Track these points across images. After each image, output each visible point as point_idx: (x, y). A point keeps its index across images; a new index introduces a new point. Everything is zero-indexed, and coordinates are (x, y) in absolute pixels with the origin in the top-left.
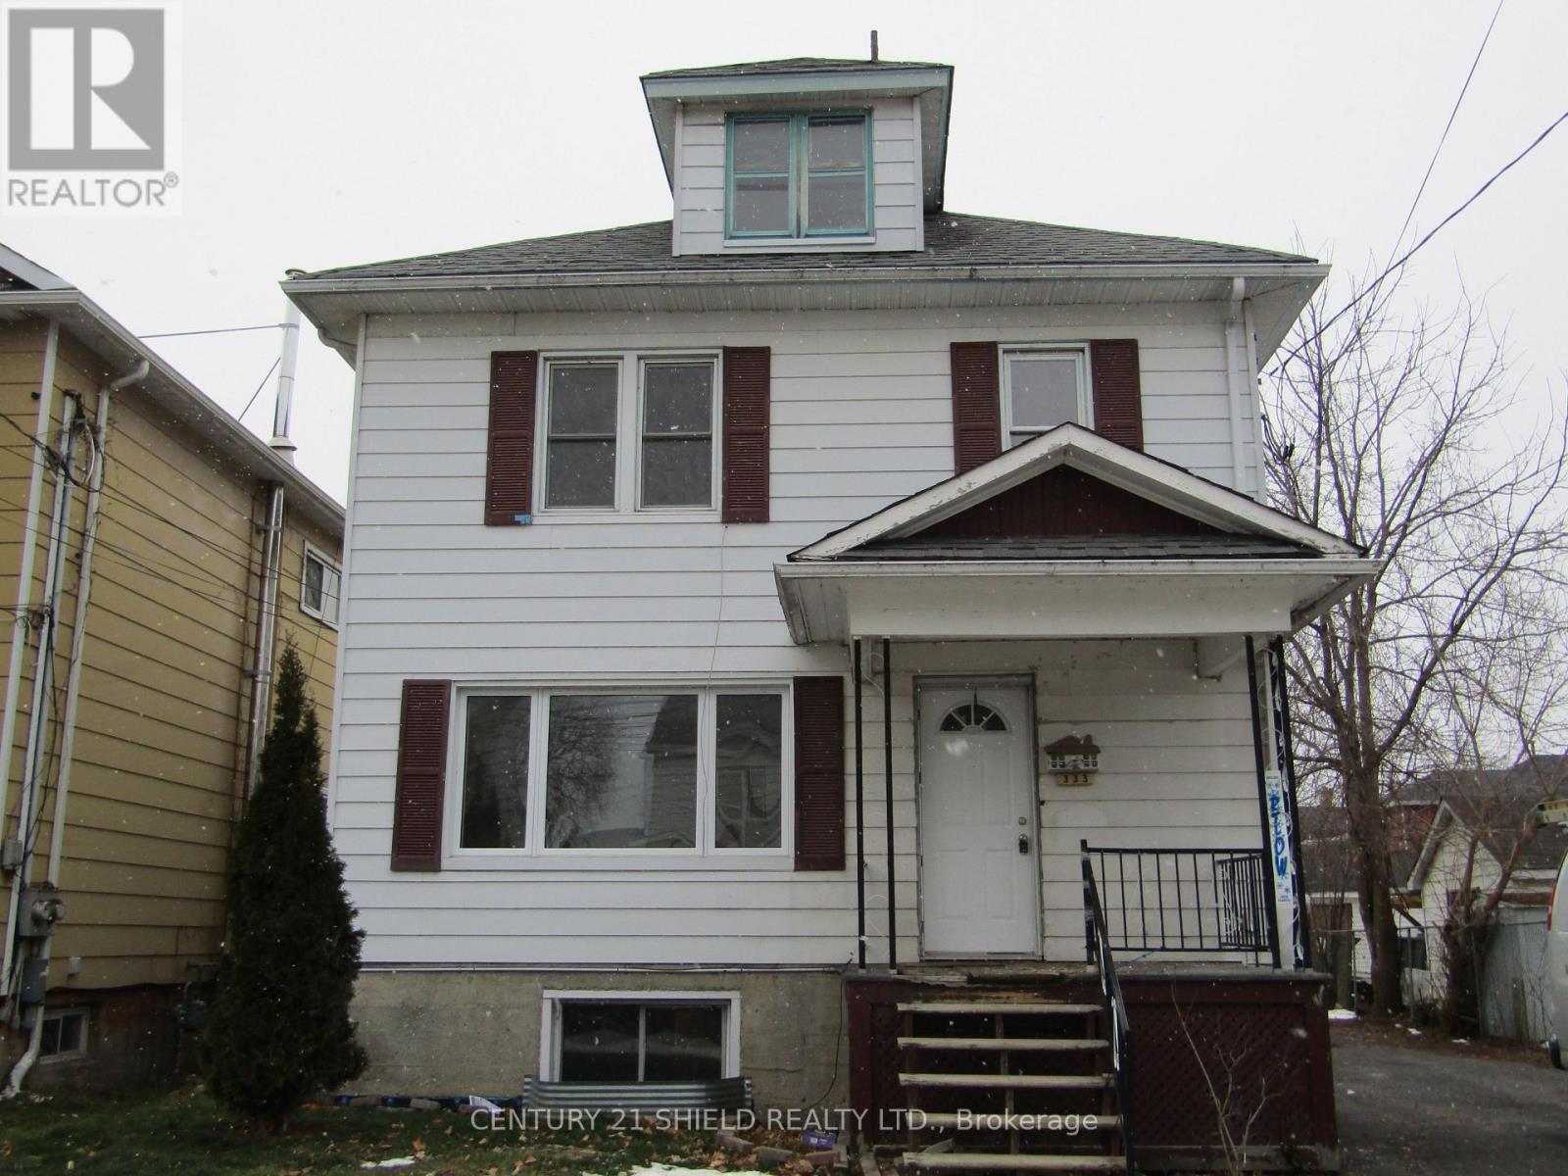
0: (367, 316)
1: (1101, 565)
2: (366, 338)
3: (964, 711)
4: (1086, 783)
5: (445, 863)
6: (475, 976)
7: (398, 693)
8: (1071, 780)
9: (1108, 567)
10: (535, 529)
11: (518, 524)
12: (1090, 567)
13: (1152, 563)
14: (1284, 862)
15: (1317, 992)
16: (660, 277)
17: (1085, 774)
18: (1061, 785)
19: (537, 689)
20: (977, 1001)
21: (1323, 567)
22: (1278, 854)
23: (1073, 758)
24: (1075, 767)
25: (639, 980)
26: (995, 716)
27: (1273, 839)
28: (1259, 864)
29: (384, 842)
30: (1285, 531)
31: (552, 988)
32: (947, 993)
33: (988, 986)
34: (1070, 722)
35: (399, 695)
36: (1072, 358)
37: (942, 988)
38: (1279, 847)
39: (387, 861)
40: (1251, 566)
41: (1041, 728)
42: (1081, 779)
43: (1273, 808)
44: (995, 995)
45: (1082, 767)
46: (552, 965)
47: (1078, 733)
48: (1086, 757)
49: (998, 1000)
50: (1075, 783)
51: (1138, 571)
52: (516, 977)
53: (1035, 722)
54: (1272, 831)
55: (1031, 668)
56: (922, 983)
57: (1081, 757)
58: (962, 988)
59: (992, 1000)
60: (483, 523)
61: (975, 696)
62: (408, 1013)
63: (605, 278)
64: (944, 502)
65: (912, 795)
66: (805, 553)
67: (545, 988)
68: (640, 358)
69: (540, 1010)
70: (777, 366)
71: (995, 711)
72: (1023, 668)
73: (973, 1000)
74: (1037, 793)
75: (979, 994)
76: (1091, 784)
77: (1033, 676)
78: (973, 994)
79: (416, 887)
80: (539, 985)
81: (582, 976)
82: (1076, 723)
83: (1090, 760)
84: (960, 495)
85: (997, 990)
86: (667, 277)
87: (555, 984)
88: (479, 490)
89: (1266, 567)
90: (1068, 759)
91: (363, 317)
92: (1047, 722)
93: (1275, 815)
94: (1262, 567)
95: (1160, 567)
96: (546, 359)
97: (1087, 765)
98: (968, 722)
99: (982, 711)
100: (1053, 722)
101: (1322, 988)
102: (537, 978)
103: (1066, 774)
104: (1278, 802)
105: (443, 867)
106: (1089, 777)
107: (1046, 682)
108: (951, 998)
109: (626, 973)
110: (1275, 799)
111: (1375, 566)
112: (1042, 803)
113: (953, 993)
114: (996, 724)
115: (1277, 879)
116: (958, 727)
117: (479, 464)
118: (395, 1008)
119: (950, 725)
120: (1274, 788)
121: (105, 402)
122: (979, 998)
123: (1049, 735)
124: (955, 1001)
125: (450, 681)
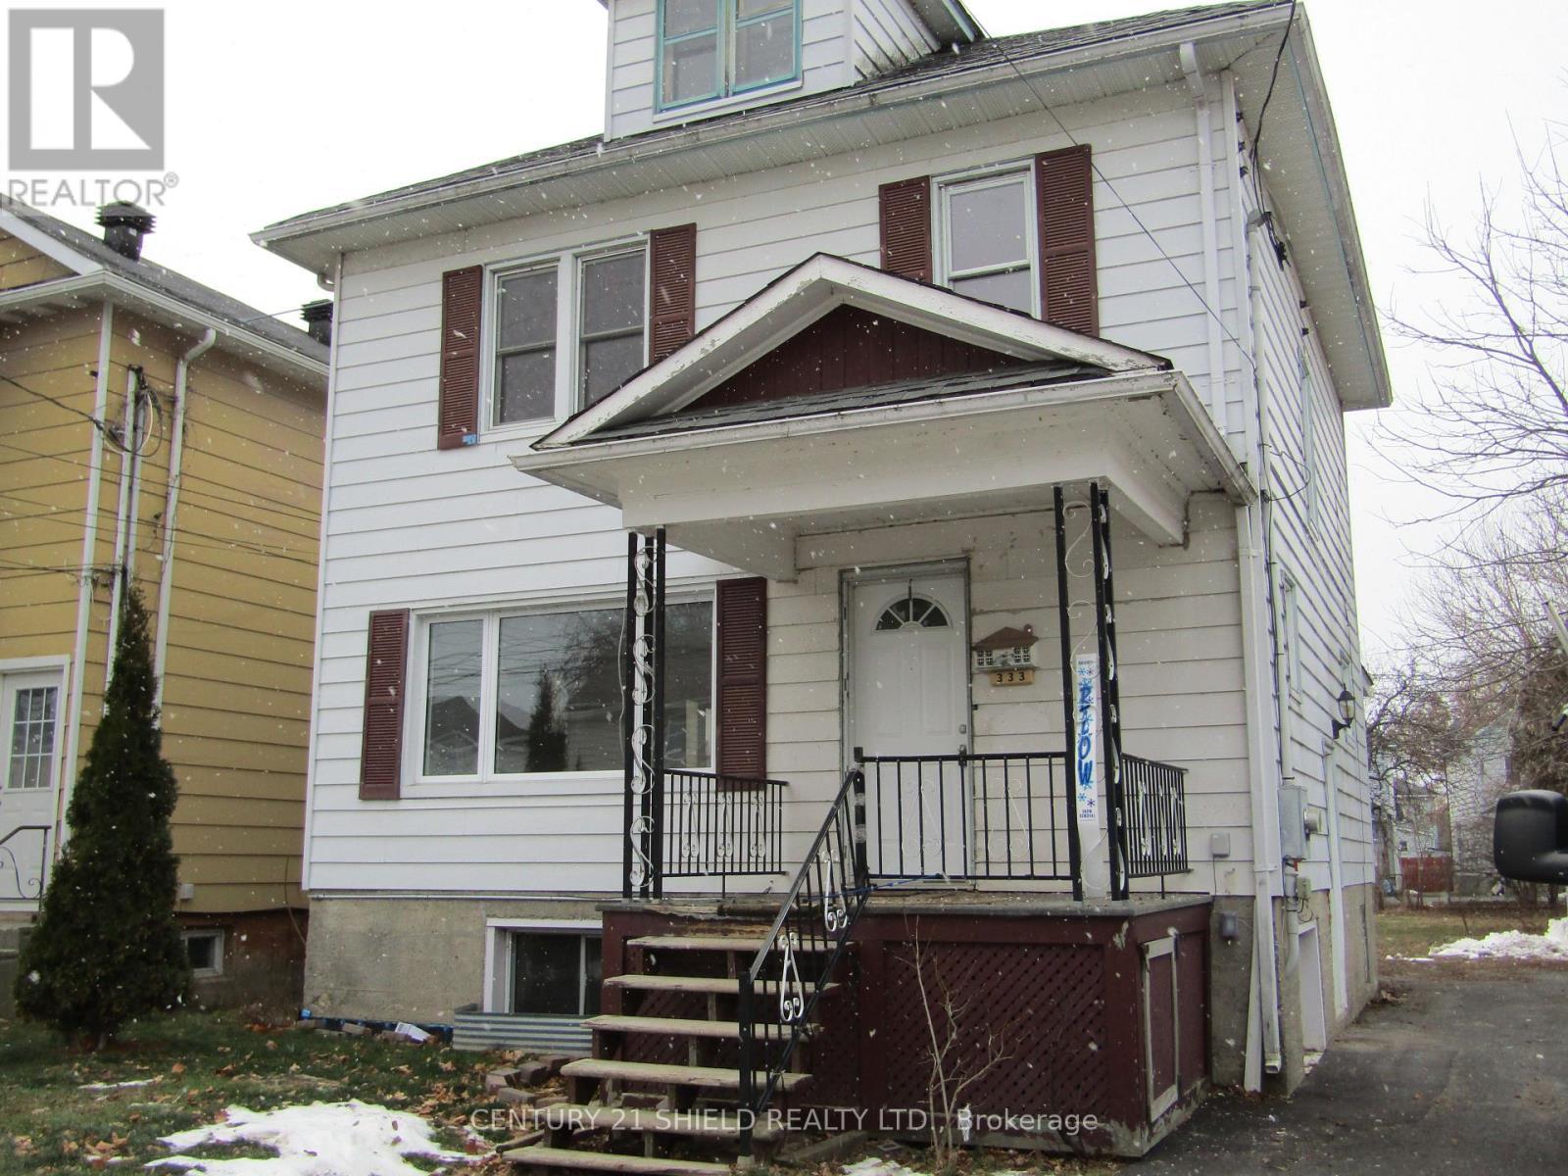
0: (343, 255)
1: (839, 418)
2: (342, 278)
3: (902, 606)
4: (1023, 682)
5: (404, 791)
6: (430, 903)
7: (365, 625)
8: (1006, 677)
9: (847, 420)
10: (481, 449)
11: (465, 445)
12: (827, 423)
13: (896, 409)
14: (1089, 767)
15: (1119, 931)
16: (563, 167)
17: (1022, 670)
18: (995, 685)
19: (487, 611)
20: (730, 935)
21: (1116, 387)
22: (1082, 757)
23: (1002, 652)
24: (1004, 663)
25: (572, 909)
26: (936, 610)
27: (1077, 739)
28: (1060, 772)
29: (353, 772)
30: (1067, 350)
31: (494, 916)
32: (701, 926)
33: (739, 918)
34: (1008, 611)
35: (366, 626)
36: (1020, 180)
37: (692, 920)
38: (1084, 749)
39: (356, 791)
40: (1012, 399)
41: (977, 620)
42: (1017, 677)
43: (1083, 701)
44: (749, 929)
45: (1012, 663)
46: (494, 892)
47: (1017, 623)
48: (1017, 651)
49: (752, 936)
50: (1011, 683)
51: (882, 421)
52: (465, 904)
53: (970, 614)
54: (1078, 730)
55: (964, 551)
56: (671, 915)
57: (1011, 651)
58: (712, 921)
59: (745, 935)
60: (435, 446)
61: (910, 588)
62: (376, 940)
63: (514, 178)
64: (687, 366)
65: (836, 705)
66: (547, 441)
67: (488, 916)
68: (576, 257)
69: (484, 937)
70: (704, 244)
71: (935, 604)
72: (956, 552)
73: (725, 933)
74: (970, 696)
75: (733, 927)
76: (1030, 683)
77: (968, 560)
78: (726, 927)
79: (381, 817)
80: (484, 913)
81: (521, 904)
82: (1014, 611)
83: (1022, 654)
84: (702, 356)
85: (751, 923)
86: (570, 165)
87: (497, 912)
88: (432, 415)
89: (1031, 397)
90: (996, 654)
91: (339, 257)
92: (982, 612)
93: (1083, 709)
94: (1026, 399)
95: (904, 413)
96: (494, 272)
97: (1018, 661)
98: (907, 619)
99: (921, 605)
100: (987, 612)
101: (1126, 926)
102: (482, 905)
103: (999, 672)
104: (1089, 692)
105: (402, 795)
106: (1028, 675)
107: (981, 566)
108: (703, 931)
109: (560, 901)
110: (1086, 689)
111: (1166, 380)
112: (975, 707)
113: (706, 926)
114: (937, 619)
115: (1079, 789)
116: (895, 625)
117: (432, 389)
118: (364, 934)
119: (888, 622)
120: (1087, 676)
121: (182, 370)
122: (733, 931)
123: (983, 629)
124: (707, 935)
125: (409, 610)
